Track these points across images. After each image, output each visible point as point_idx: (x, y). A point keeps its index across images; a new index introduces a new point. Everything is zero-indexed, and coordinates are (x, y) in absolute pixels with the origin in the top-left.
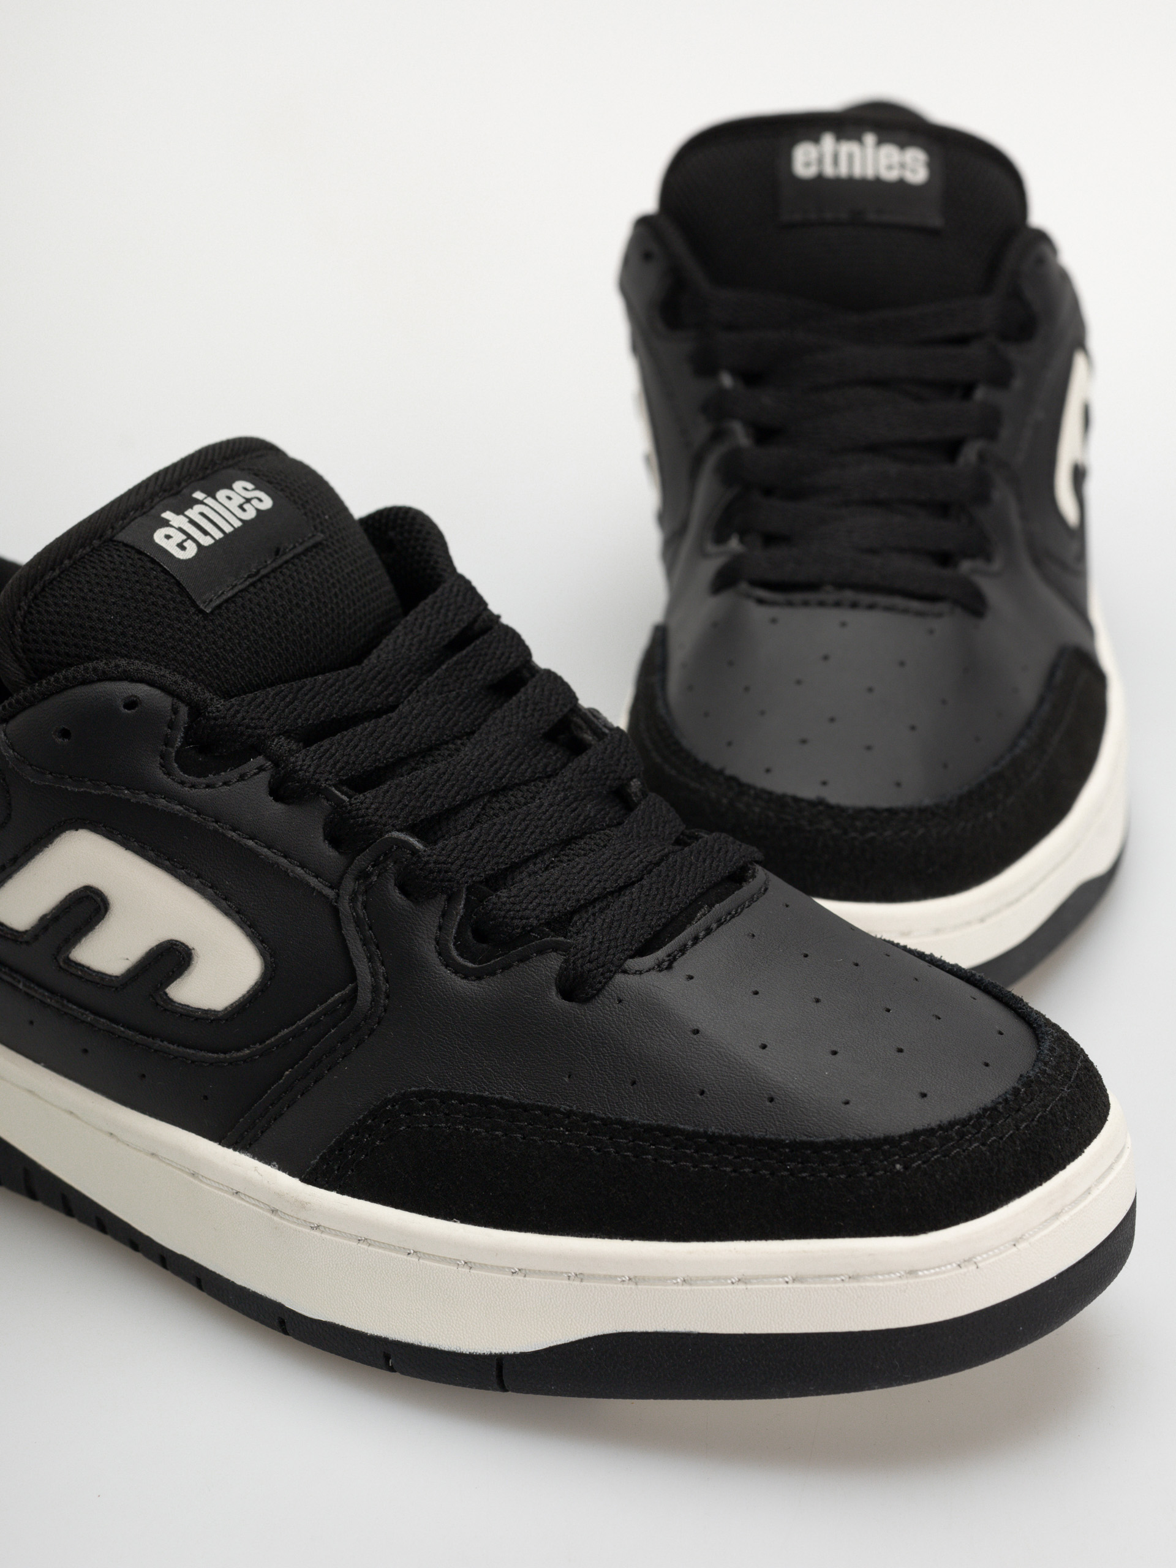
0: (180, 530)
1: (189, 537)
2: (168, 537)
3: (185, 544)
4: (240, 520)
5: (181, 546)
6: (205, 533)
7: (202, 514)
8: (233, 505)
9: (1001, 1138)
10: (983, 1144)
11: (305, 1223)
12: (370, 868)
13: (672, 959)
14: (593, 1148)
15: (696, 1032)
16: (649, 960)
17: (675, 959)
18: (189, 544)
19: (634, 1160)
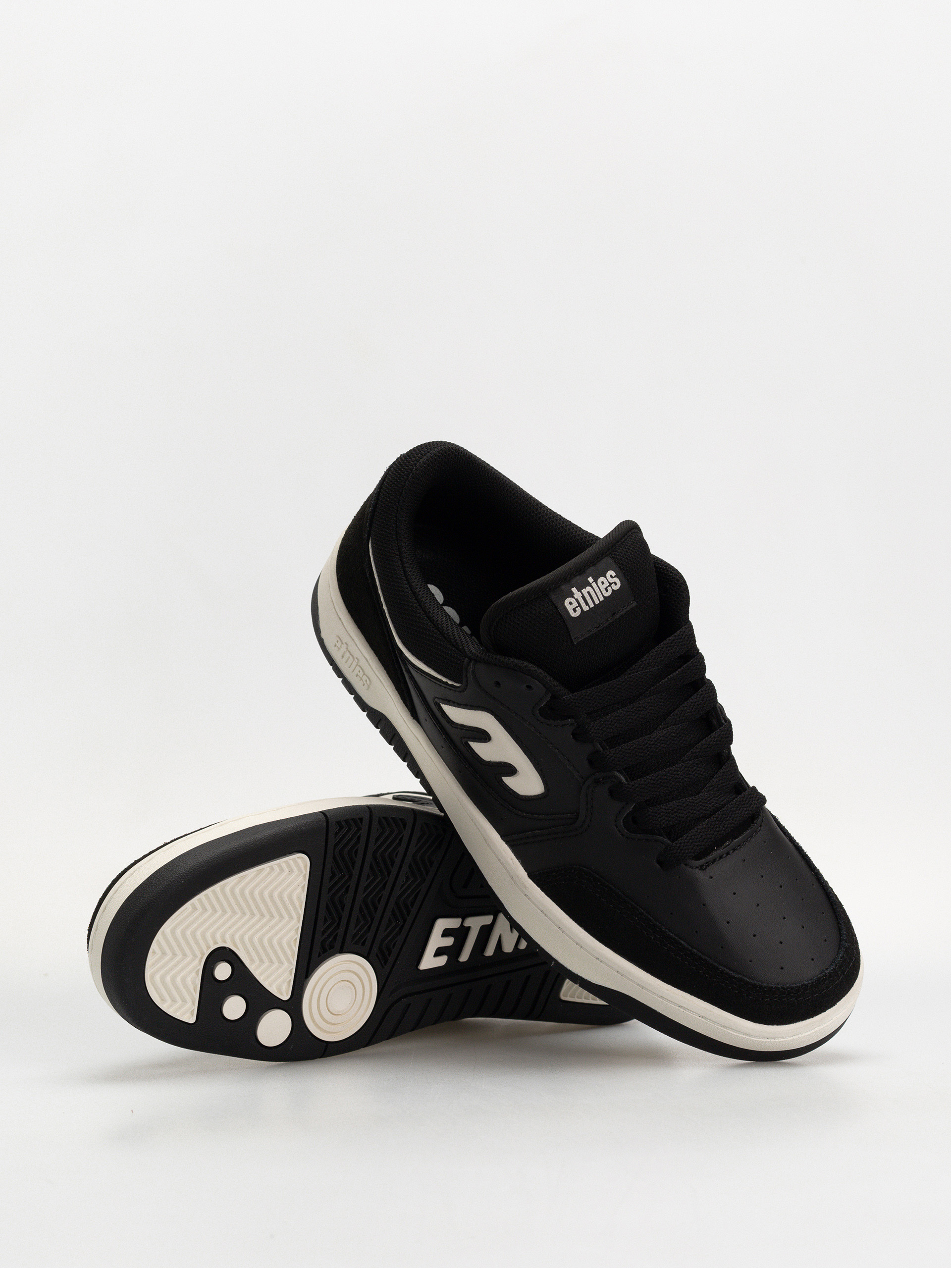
0: (577, 600)
1: (580, 605)
2: (571, 603)
3: (577, 609)
4: (603, 596)
5: (575, 610)
6: (587, 604)
7: (589, 593)
8: (603, 587)
9: (804, 998)
10: (796, 999)
11: (523, 891)
12: (601, 779)
13: (708, 864)
14: (646, 933)
15: (704, 905)
16: (698, 863)
17: (708, 866)
18: (578, 609)
19: (660, 945)
